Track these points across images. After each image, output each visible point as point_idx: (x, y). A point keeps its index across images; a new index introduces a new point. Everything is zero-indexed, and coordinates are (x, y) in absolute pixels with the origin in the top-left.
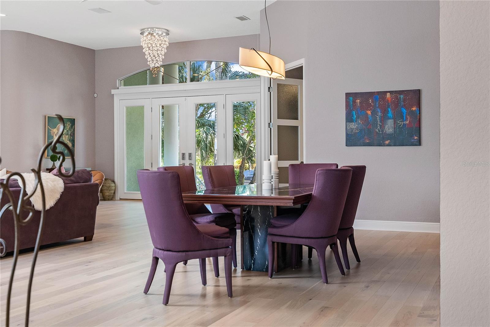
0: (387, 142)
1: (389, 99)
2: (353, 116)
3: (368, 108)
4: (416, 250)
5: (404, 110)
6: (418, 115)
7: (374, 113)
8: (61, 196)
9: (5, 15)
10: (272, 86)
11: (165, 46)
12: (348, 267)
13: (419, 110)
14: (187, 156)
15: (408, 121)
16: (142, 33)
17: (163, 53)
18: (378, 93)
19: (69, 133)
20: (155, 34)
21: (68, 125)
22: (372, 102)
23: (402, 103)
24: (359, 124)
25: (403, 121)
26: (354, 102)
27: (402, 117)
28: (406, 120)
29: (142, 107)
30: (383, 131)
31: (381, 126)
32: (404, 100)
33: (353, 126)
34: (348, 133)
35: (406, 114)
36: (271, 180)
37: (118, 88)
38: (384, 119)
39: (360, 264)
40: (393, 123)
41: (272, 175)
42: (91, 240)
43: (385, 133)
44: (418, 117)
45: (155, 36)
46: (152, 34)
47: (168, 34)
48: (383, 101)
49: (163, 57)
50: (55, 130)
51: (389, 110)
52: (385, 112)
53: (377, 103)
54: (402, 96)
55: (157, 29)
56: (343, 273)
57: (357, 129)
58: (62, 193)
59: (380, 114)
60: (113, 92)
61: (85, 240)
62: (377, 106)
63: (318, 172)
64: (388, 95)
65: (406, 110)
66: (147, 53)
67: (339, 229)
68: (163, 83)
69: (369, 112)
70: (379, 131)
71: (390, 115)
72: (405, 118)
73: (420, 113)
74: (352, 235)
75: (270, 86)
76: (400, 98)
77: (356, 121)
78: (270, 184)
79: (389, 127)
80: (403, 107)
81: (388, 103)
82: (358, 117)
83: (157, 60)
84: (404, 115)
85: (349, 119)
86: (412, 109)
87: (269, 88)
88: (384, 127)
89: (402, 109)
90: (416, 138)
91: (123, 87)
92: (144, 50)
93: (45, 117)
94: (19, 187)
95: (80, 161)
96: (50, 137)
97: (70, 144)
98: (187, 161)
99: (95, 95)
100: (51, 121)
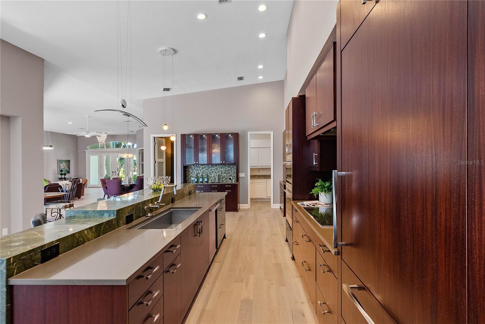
14: (114, 172)
19: (68, 165)
21: (67, 162)
37: (88, 150)
50: (62, 165)
93: (58, 160)
94: (59, 185)
95: (72, 175)
96: (60, 167)
97: (68, 169)
98: (114, 174)
99: (78, 151)
100: (60, 162)
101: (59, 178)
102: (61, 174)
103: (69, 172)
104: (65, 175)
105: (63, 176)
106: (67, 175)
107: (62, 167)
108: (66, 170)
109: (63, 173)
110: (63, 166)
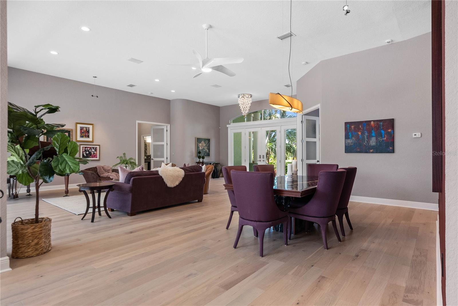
0: (371, 151)
1: (373, 125)
2: (349, 136)
3: (359, 130)
4: (393, 221)
5: (383, 132)
6: (393, 134)
7: (363, 133)
8: (183, 179)
9: (174, 91)
10: (303, 120)
11: (250, 103)
12: (344, 234)
13: (393, 131)
14: (262, 157)
15: (386, 138)
16: (239, 97)
17: (249, 106)
18: (366, 121)
19: (207, 146)
20: (245, 97)
21: (207, 142)
22: (362, 127)
23: (382, 127)
24: (353, 140)
25: (382, 138)
26: (350, 127)
27: (382, 136)
28: (385, 137)
29: (241, 133)
30: (368, 144)
31: (367, 141)
32: (383, 126)
33: (349, 141)
34: (346, 145)
35: (384, 134)
36: (292, 176)
37: (230, 124)
38: (369, 137)
39: (352, 231)
40: (375, 139)
41: (293, 172)
42: (201, 201)
43: (370, 146)
44: (393, 136)
45: (245, 98)
46: (244, 97)
47: (251, 97)
48: (369, 126)
49: (249, 108)
50: (201, 144)
51: (373, 131)
52: (370, 133)
53: (365, 128)
54: (381, 123)
55: (246, 95)
56: (340, 240)
57: (352, 143)
58: (183, 178)
59: (366, 134)
60: (228, 126)
61: (198, 202)
62: (365, 129)
63: (321, 173)
64: (372, 123)
65: (384, 131)
66: (241, 106)
67: (337, 209)
68: (253, 121)
69: (360, 133)
70: (366, 144)
71: (373, 134)
72: (383, 136)
73: (394, 133)
74: (347, 212)
75: (302, 120)
76: (380, 124)
77: (351, 139)
78: (292, 178)
79: (373, 142)
80: (382, 130)
81: (372, 127)
82: (352, 136)
83: (246, 110)
84: (383, 134)
85: (347, 137)
86: (388, 131)
87: (302, 121)
88: (370, 141)
89: (382, 131)
90: (391, 148)
91: (232, 123)
92: (240, 105)
93: (196, 138)
94: (159, 175)
95: (212, 158)
96: (198, 147)
97: (208, 151)
98: (262, 159)
99: (220, 128)
100: (199, 140)
101: (196, 162)
102: (199, 157)
103: (208, 155)
104: (203, 158)
105: (201, 160)
106: (205, 158)
107: (200, 147)
108: (206, 152)
109: (202, 155)
110: (202, 146)
